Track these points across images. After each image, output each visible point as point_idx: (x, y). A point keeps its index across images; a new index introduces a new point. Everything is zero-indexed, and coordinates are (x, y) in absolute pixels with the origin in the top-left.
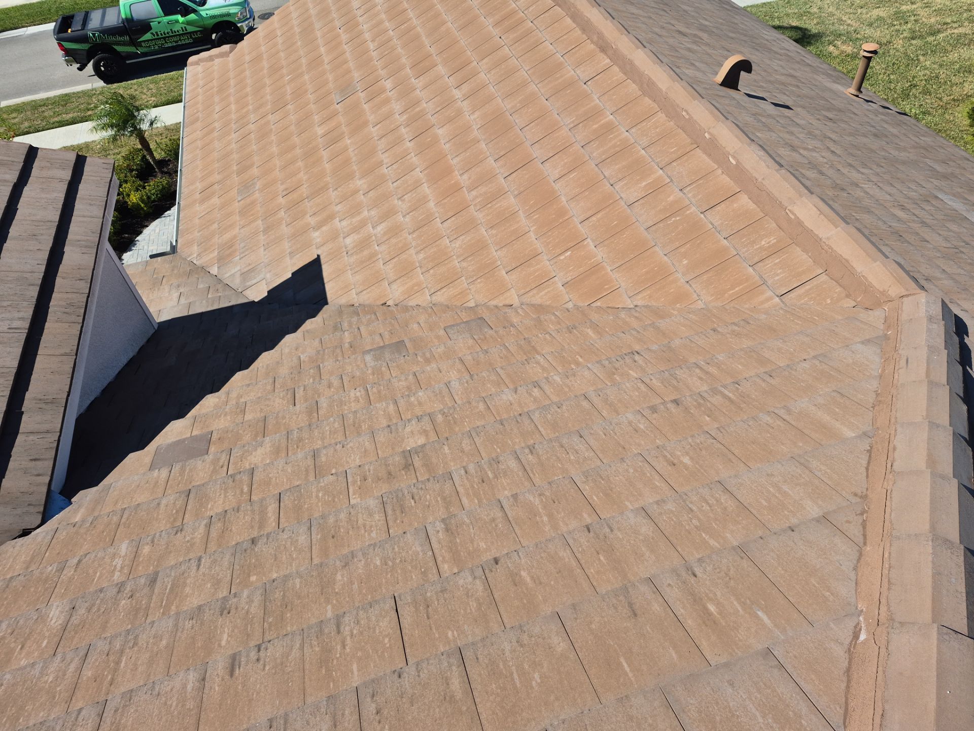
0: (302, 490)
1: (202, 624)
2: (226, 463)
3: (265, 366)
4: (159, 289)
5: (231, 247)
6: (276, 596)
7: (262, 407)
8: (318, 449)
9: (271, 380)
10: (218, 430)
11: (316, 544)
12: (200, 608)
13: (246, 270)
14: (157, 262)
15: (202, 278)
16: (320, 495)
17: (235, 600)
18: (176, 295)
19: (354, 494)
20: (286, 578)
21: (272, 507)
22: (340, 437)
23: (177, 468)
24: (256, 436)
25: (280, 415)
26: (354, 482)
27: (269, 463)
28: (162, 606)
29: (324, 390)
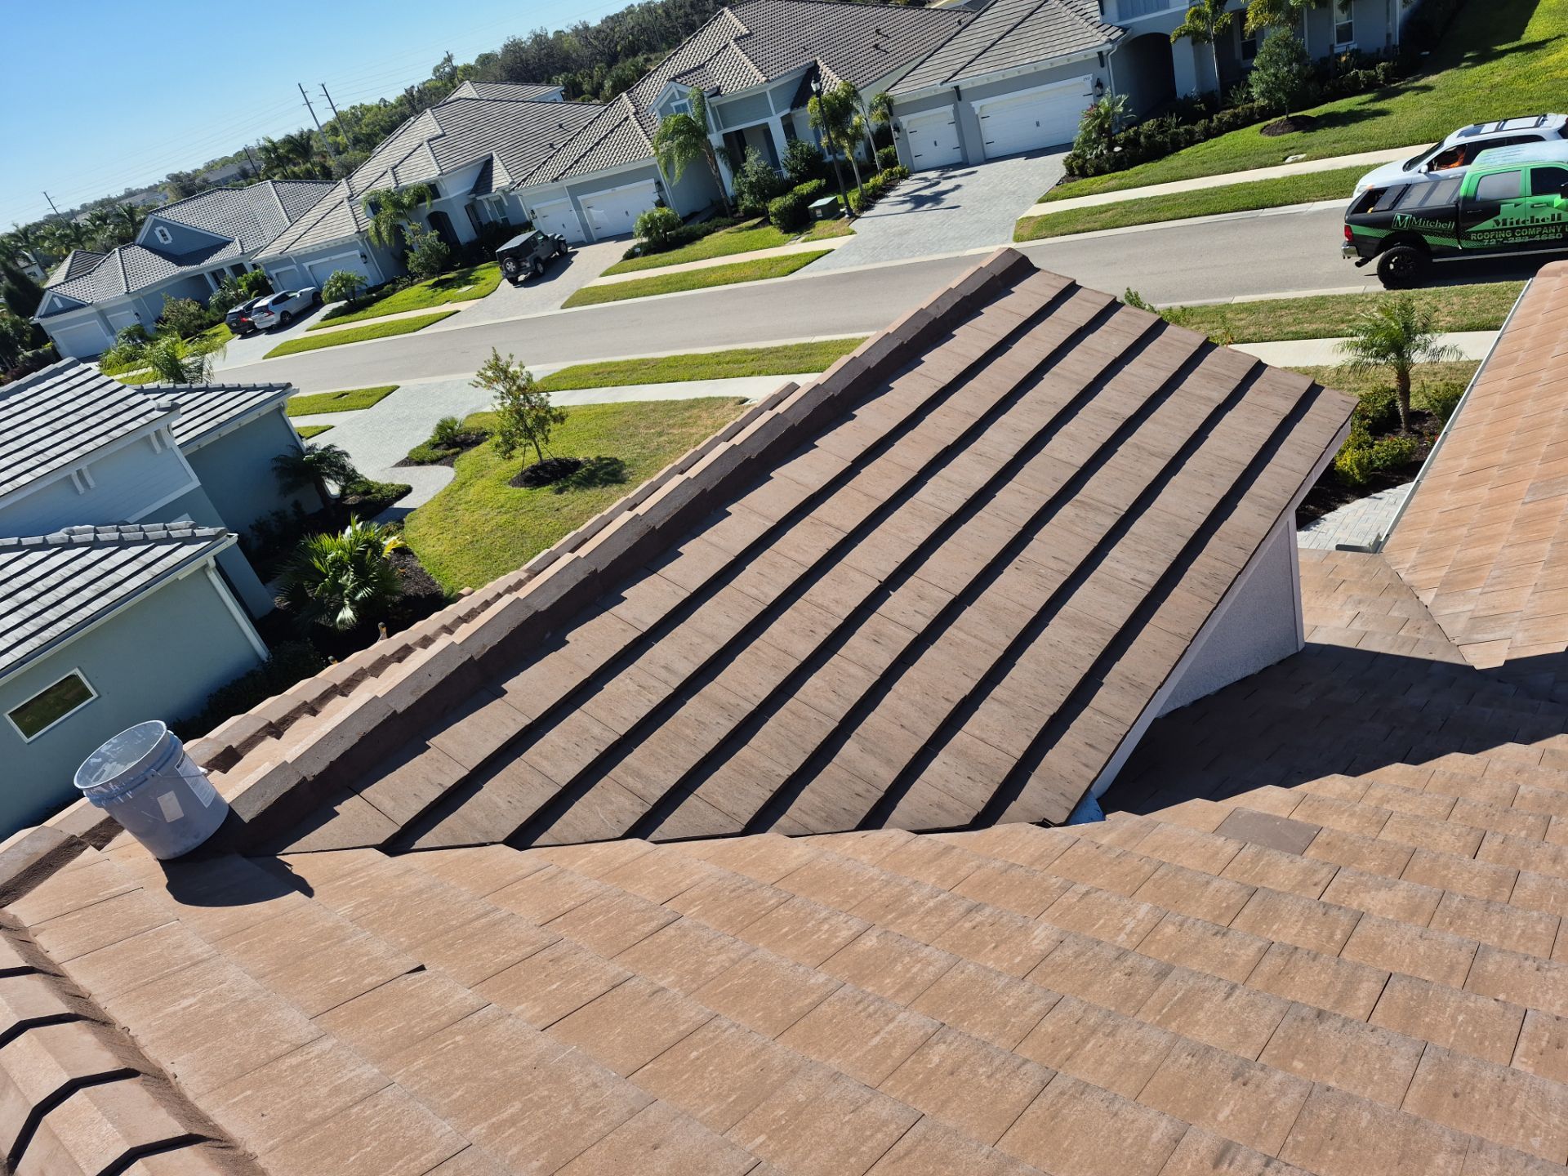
0: (1431, 993)
1: (1203, 1071)
2: (1324, 883)
3: (1448, 774)
4: (1328, 596)
5: (1473, 571)
6: (1323, 1113)
7: (1417, 833)
8: (1486, 946)
9: (1449, 800)
10: (1332, 830)
11: (1420, 1086)
12: (1208, 1049)
13: (1482, 614)
14: (1344, 556)
15: (1403, 602)
16: (1460, 1018)
17: (1261, 1074)
18: (1350, 613)
19: (1526, 1055)
20: (1349, 1099)
21: (1368, 987)
22: (1540, 950)
23: (1250, 850)
24: (1388, 870)
25: (1442, 860)
26: (1534, 1038)
27: (1392, 921)
28: (1160, 1011)
29: (1541, 861)
